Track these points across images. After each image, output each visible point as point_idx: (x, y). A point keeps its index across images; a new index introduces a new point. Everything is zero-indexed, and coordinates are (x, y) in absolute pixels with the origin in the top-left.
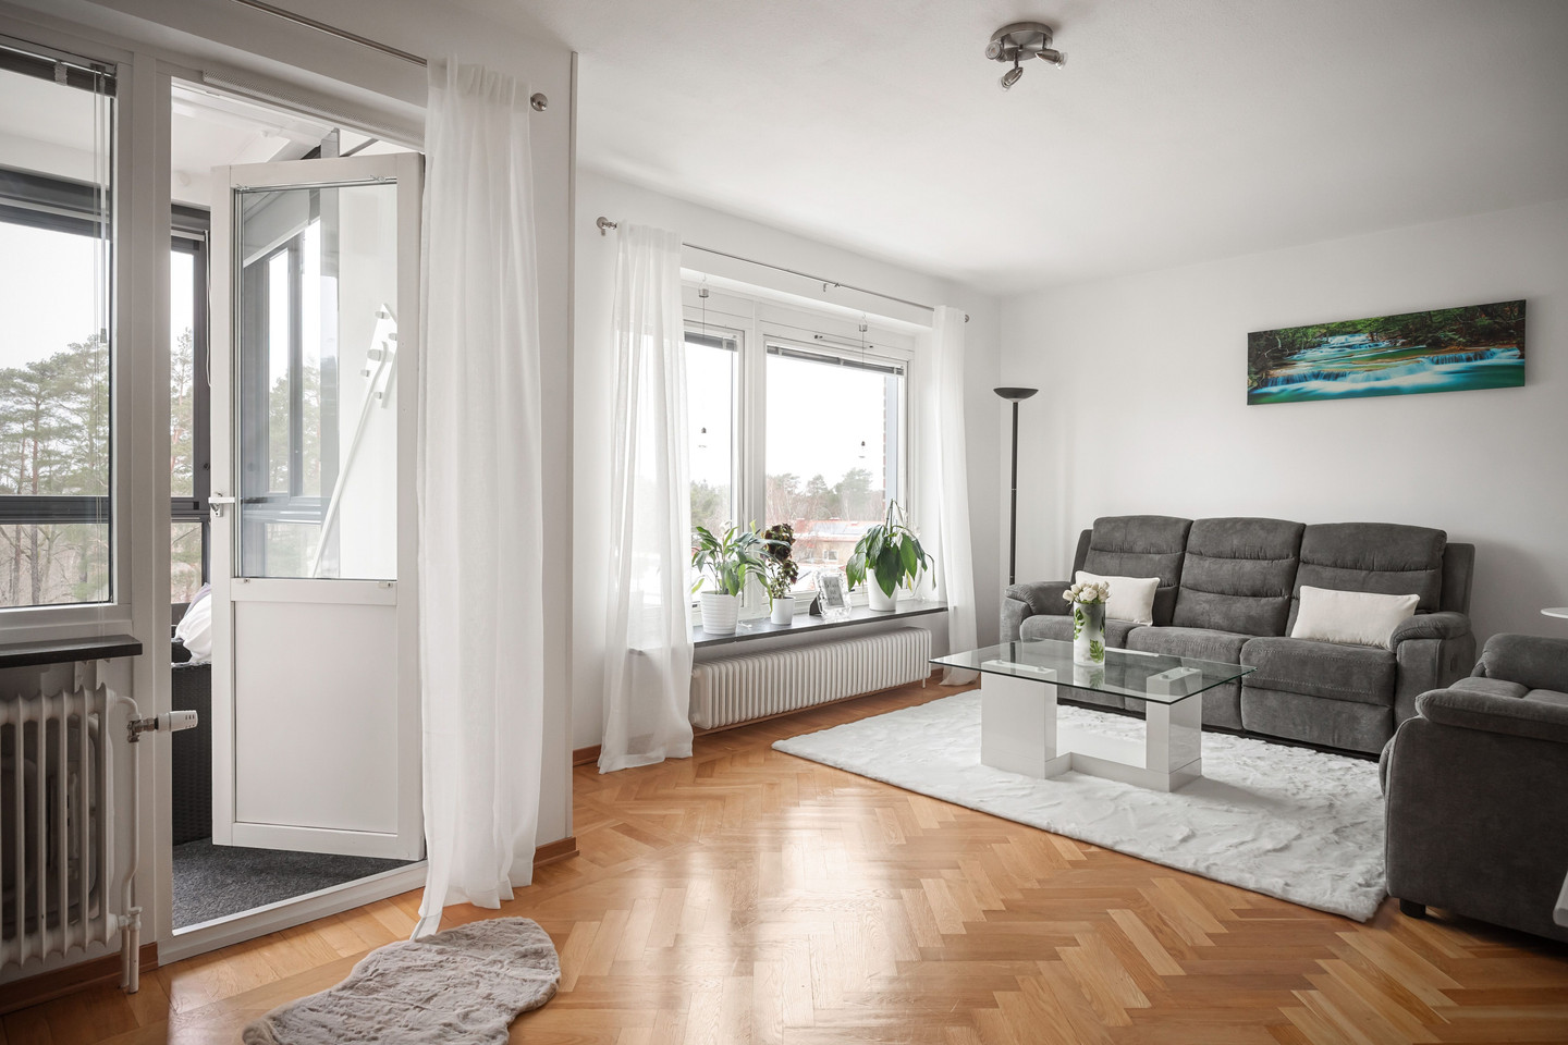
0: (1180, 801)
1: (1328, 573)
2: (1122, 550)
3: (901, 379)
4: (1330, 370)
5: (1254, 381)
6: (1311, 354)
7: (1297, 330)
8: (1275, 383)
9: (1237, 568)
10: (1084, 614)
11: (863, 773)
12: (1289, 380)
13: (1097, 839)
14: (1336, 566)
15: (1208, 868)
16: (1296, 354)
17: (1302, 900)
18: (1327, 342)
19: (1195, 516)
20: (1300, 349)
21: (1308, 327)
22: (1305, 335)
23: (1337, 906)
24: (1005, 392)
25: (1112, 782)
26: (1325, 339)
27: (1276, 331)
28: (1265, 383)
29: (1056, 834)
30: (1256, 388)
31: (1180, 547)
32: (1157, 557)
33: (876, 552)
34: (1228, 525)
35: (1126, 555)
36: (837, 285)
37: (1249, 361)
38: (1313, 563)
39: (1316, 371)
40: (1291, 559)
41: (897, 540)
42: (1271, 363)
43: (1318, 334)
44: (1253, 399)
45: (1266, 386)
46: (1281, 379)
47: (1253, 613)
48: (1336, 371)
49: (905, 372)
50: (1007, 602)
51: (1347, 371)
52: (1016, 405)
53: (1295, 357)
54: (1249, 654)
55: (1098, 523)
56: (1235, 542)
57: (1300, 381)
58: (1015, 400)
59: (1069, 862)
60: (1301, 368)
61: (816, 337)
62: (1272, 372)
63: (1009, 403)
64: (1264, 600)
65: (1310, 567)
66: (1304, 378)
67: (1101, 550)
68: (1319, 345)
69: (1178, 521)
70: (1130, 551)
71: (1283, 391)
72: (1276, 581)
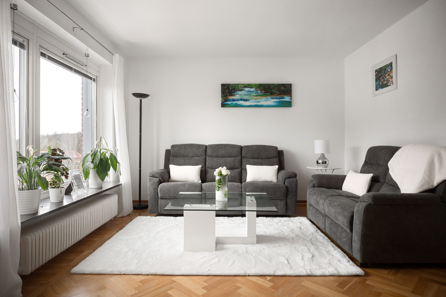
1: (251, 160)
2: (184, 156)
4: (245, 98)
5: (223, 99)
6: (240, 93)
7: (236, 85)
8: (229, 101)
9: (225, 160)
10: (222, 180)
12: (234, 100)
14: (252, 158)
16: (235, 92)
17: (345, 274)
18: (244, 90)
19: (207, 144)
20: (236, 91)
21: (239, 84)
22: (238, 87)
23: (356, 272)
24: (136, 95)
26: (243, 88)
27: (230, 84)
28: (226, 100)
29: (249, 276)
30: (224, 102)
31: (205, 154)
32: (197, 158)
34: (220, 146)
35: (186, 158)
36: (82, 29)
37: (222, 93)
38: (246, 158)
39: (241, 98)
40: (239, 158)
41: (108, 155)
42: (228, 94)
43: (242, 87)
44: (223, 105)
45: (227, 101)
46: (231, 99)
47: (232, 175)
48: (247, 99)
49: (96, 80)
51: (250, 99)
52: (141, 101)
53: (235, 93)
55: (173, 146)
56: (223, 152)
57: (237, 101)
58: (141, 98)
60: (237, 97)
61: (64, 54)
62: (228, 97)
63: (138, 99)
64: (235, 170)
65: (246, 159)
66: (238, 100)
67: (176, 156)
68: (242, 90)
69: (202, 146)
70: (187, 156)
71: (232, 103)
72: (237, 164)
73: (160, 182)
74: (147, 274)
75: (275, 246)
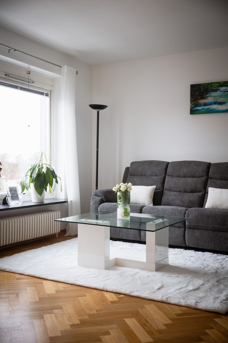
0: (159, 274)
1: (219, 182)
2: (141, 175)
3: (48, 99)
4: (220, 101)
5: (192, 104)
6: (213, 94)
7: (208, 84)
8: (200, 106)
9: (185, 181)
10: (121, 197)
11: (23, 273)
12: (205, 104)
13: (123, 291)
14: (222, 180)
15: (167, 298)
16: (208, 94)
17: (202, 307)
18: (219, 89)
19: (170, 160)
20: (209, 92)
21: (212, 83)
22: (211, 86)
23: (215, 308)
24: (94, 107)
25: (132, 269)
26: (218, 88)
27: (201, 84)
28: (196, 105)
29: (107, 291)
30: (193, 108)
31: (164, 173)
32: (155, 178)
33: (35, 175)
34: (182, 164)
35: (143, 177)
36: (15, 50)
37: (191, 96)
38: (213, 179)
39: (215, 101)
40: (206, 177)
41: (44, 170)
42: (199, 98)
43: (216, 86)
44: (193, 112)
45: (197, 106)
46: (202, 104)
47: (191, 199)
48: (222, 101)
49: (49, 95)
50: (93, 198)
51: (226, 101)
52: (98, 112)
53: (208, 95)
54: (189, 214)
55: (132, 164)
56: (185, 170)
57: (210, 105)
58: (98, 110)
59: (111, 301)
60: (210, 100)
61: (6, 75)
62: (199, 101)
63: (95, 111)
64: (195, 194)
65: (212, 180)
66: (211, 104)
67: (133, 175)
68: (216, 90)
69: (163, 162)
70: (145, 175)
71: (203, 109)
72: (200, 186)
73: (102, 202)
74: (28, 275)
75: (171, 276)
